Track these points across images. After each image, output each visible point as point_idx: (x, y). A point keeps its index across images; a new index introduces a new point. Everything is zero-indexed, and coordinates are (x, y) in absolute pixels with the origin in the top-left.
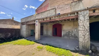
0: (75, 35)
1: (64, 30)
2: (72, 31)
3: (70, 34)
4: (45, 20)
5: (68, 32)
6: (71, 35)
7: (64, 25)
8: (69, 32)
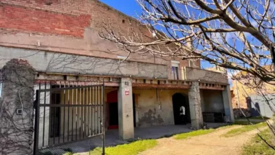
0: (159, 116)
1: (140, 108)
2: (155, 109)
3: (152, 115)
4: (148, 82)
5: (147, 111)
6: (154, 117)
7: (139, 95)
8: (150, 111)
